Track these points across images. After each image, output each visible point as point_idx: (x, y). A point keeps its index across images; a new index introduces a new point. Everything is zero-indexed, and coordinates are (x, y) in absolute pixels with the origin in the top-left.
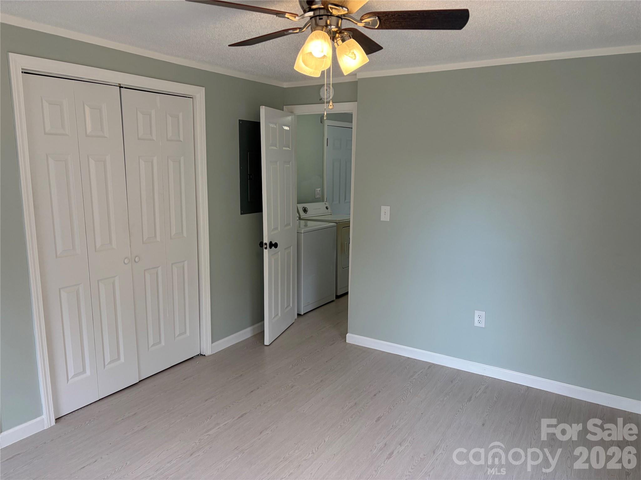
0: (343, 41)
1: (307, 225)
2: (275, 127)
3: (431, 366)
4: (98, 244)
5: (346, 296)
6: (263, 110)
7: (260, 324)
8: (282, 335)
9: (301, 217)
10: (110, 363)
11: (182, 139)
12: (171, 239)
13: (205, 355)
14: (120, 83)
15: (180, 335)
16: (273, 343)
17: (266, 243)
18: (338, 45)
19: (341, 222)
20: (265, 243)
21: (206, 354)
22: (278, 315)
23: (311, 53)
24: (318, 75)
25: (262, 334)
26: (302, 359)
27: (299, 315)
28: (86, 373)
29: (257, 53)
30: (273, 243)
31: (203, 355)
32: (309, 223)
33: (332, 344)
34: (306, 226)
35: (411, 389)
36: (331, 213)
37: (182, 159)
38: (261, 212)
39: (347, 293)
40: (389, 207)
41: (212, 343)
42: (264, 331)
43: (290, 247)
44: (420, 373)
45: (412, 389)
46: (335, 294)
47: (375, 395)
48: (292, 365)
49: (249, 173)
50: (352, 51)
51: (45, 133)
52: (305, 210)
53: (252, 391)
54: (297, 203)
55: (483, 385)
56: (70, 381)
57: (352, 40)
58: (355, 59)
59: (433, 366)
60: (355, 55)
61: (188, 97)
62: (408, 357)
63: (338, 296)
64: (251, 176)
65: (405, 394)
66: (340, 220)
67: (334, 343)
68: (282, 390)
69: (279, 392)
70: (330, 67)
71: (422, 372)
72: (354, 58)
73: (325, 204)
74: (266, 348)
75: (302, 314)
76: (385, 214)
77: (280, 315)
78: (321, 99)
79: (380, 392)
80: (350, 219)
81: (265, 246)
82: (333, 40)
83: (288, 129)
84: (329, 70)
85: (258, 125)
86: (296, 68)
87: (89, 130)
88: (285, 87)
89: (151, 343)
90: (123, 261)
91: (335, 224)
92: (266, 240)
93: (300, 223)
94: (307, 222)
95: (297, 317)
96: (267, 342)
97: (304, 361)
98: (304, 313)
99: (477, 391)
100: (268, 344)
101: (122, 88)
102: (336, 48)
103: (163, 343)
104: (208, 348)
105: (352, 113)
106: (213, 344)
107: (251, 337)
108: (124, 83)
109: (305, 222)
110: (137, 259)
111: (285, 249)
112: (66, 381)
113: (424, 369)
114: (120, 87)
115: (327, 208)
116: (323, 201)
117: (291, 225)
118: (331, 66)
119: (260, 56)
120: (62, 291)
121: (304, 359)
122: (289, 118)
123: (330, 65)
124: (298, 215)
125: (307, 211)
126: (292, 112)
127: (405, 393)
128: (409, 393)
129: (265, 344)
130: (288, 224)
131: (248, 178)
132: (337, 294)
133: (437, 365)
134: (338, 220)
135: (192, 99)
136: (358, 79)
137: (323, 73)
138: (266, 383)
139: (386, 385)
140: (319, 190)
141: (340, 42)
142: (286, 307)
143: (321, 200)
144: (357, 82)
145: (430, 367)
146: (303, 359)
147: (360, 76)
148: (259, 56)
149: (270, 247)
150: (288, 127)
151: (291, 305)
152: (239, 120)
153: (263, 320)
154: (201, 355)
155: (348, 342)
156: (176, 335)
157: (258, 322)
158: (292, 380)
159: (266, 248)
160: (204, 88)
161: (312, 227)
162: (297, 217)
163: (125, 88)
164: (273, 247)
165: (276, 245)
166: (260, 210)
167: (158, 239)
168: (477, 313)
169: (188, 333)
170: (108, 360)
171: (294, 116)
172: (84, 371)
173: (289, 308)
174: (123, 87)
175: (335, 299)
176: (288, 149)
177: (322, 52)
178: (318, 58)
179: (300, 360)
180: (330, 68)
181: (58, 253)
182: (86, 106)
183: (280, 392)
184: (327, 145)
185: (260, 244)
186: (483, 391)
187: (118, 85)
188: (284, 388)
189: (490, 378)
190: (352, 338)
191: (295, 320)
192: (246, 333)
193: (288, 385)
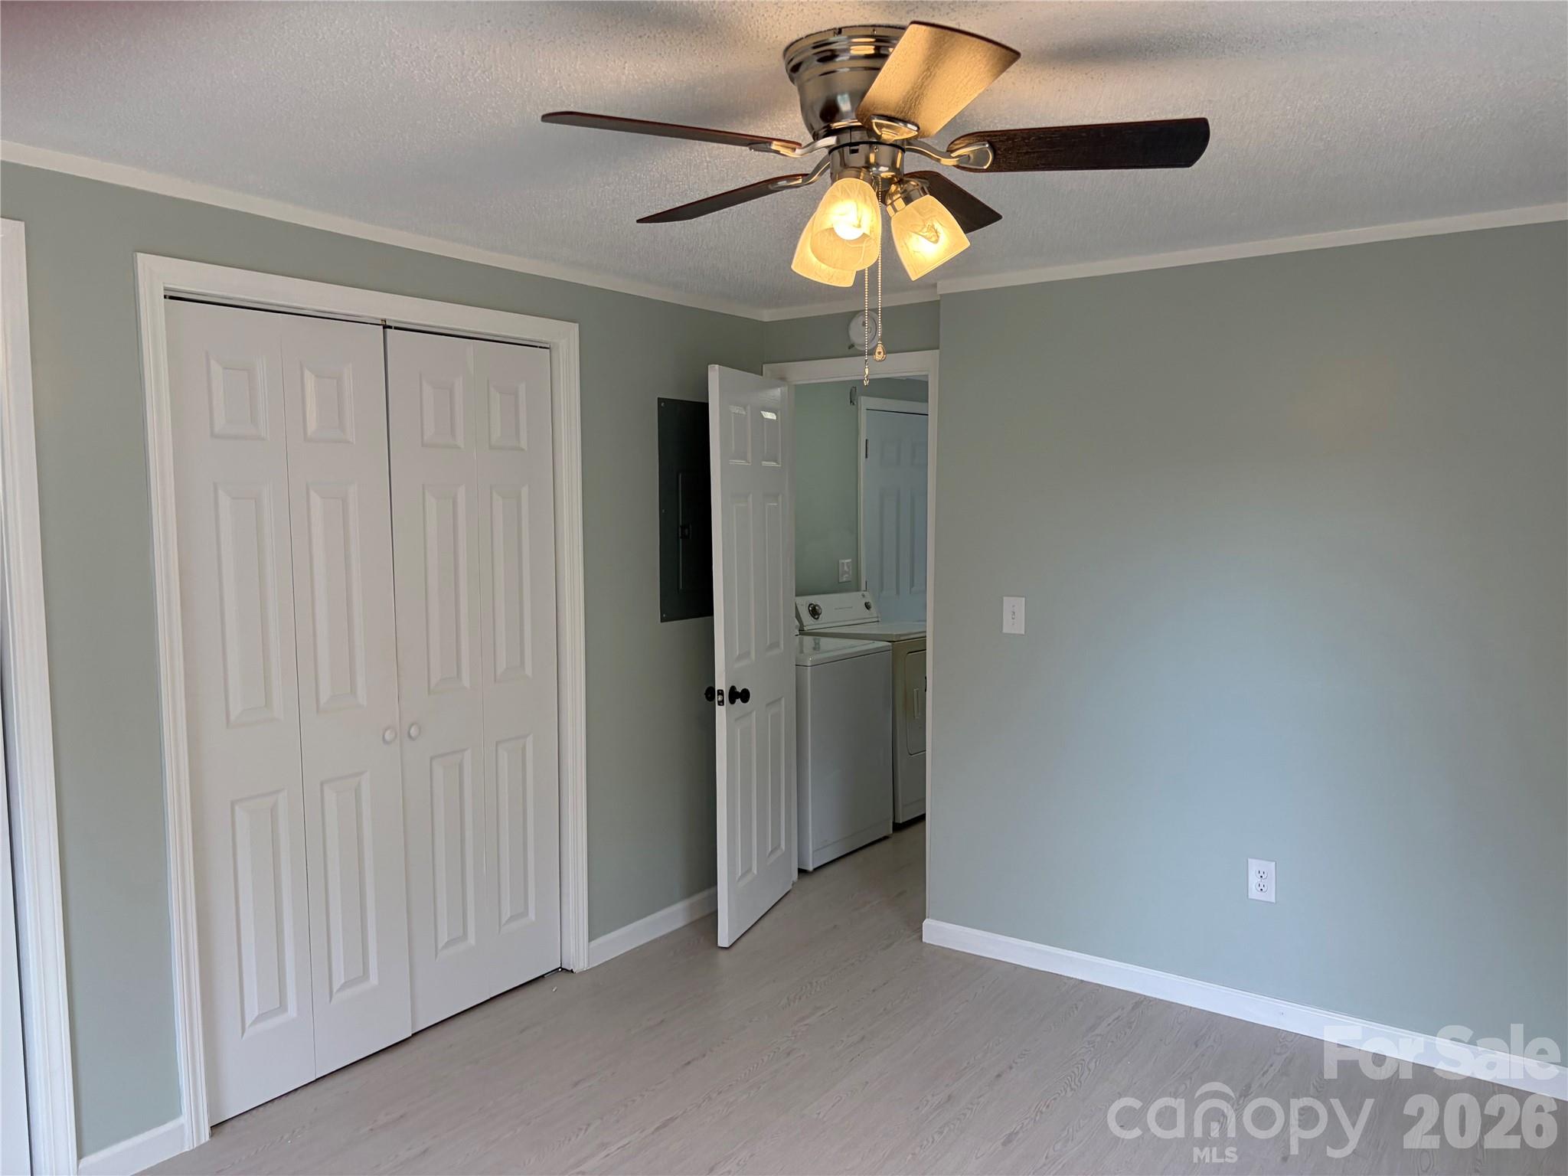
0: (908, 200)
1: (819, 648)
2: (744, 413)
3: (1141, 1002)
4: (324, 698)
5: (921, 824)
6: (714, 373)
7: (705, 894)
8: (762, 922)
9: (805, 628)
10: (343, 987)
11: (524, 444)
12: (495, 681)
13: (572, 971)
14: (384, 317)
15: (512, 919)
16: (740, 944)
17: (722, 691)
18: (895, 211)
19: (902, 638)
20: (718, 691)
21: (574, 966)
22: (750, 870)
23: (832, 229)
24: (848, 282)
25: (710, 919)
26: (811, 983)
27: (802, 872)
28: (286, 1010)
29: (700, 240)
30: (739, 690)
31: (567, 970)
32: (825, 642)
33: (888, 946)
34: (816, 648)
35: (1091, 1059)
36: (877, 617)
37: (525, 491)
38: (709, 615)
39: (922, 818)
40: (1024, 599)
41: (590, 940)
42: (716, 912)
43: (780, 699)
44: (1114, 1020)
45: (1094, 1060)
46: (891, 821)
47: (999, 1076)
48: (788, 999)
49: (681, 524)
50: (929, 223)
51: (213, 435)
52: (814, 612)
53: (689, 1063)
54: (796, 595)
55: (1279, 1054)
56: (249, 1032)
57: (929, 198)
58: (936, 241)
59: (1145, 1003)
60: (936, 232)
61: (540, 347)
62: (1080, 978)
63: (899, 824)
64: (686, 531)
65: (1075, 1074)
66: (901, 635)
67: (891, 944)
68: (763, 1060)
69: (755, 1066)
70: (878, 259)
71: (1117, 1018)
72: (933, 239)
73: (863, 596)
74: (723, 953)
75: (811, 868)
76: (1014, 617)
77: (755, 872)
78: (852, 346)
79: (1011, 1068)
80: (926, 632)
81: (720, 699)
82: (883, 201)
83: (775, 418)
84: (873, 269)
85: (702, 409)
86: (796, 267)
87: (312, 425)
88: (766, 319)
89: (444, 938)
90: (381, 736)
91: (890, 644)
92: (721, 683)
93: (801, 643)
94: (819, 639)
95: (799, 878)
96: (723, 940)
97: (818, 989)
98: (816, 866)
99: (1265, 1069)
100: (727, 945)
101: (388, 330)
102: (890, 218)
103: (472, 940)
104: (580, 954)
105: (927, 376)
106: (593, 942)
107: (683, 927)
108: (392, 318)
109: (814, 640)
110: (413, 732)
111: (768, 705)
112: (240, 1031)
113: (1123, 1009)
114: (385, 327)
115: (867, 606)
116: (858, 589)
117: (782, 646)
118: (880, 261)
119: (707, 246)
120: (237, 808)
121: (817, 982)
122: (777, 392)
123: (877, 258)
124: (797, 623)
125: (819, 614)
126: (783, 379)
127: (1076, 1070)
128: (1087, 1072)
129: (720, 944)
130: (775, 645)
131: (680, 535)
132: (896, 821)
133: (1156, 999)
134: (897, 635)
135: (548, 350)
136: (941, 295)
137: (860, 275)
138: (723, 1043)
139: (1026, 1050)
140: (848, 563)
141: (900, 203)
142: (770, 850)
143: (853, 586)
144: (938, 302)
145: (1137, 1005)
146: (815, 984)
147: (945, 287)
148: (705, 248)
149: (732, 701)
150: (774, 414)
151: (783, 846)
152: (659, 399)
153: (713, 882)
154: (563, 969)
155: (927, 942)
156: (504, 919)
157: (701, 889)
158: (788, 1037)
159: (721, 703)
160: (577, 325)
161: (832, 651)
162: (796, 627)
163: (396, 328)
164: (738, 701)
165: (745, 696)
166: (709, 611)
167: (466, 681)
168: (1254, 866)
169: (532, 916)
170: (339, 980)
171: (786, 388)
172: (283, 1007)
173: (778, 853)
174: (390, 327)
175: (891, 832)
176: (773, 464)
177: (859, 226)
178: (850, 242)
179: (806, 987)
180: (876, 263)
181: (232, 718)
182: (307, 373)
183: (758, 1064)
184: (866, 457)
185: (706, 694)
186: (1279, 1071)
187: (380, 323)
188: (769, 1056)
189: (1295, 1036)
190: (937, 932)
191: (793, 885)
192: (673, 918)
193: (779, 1049)
